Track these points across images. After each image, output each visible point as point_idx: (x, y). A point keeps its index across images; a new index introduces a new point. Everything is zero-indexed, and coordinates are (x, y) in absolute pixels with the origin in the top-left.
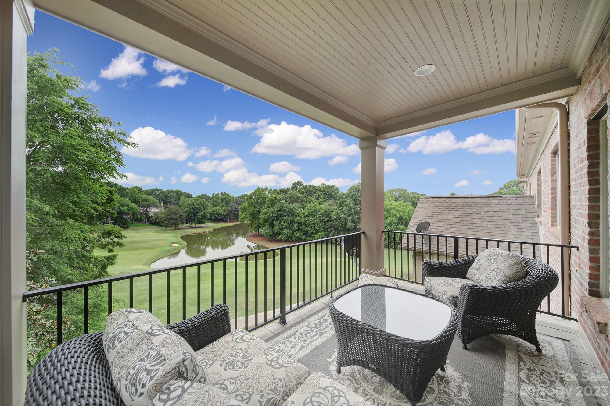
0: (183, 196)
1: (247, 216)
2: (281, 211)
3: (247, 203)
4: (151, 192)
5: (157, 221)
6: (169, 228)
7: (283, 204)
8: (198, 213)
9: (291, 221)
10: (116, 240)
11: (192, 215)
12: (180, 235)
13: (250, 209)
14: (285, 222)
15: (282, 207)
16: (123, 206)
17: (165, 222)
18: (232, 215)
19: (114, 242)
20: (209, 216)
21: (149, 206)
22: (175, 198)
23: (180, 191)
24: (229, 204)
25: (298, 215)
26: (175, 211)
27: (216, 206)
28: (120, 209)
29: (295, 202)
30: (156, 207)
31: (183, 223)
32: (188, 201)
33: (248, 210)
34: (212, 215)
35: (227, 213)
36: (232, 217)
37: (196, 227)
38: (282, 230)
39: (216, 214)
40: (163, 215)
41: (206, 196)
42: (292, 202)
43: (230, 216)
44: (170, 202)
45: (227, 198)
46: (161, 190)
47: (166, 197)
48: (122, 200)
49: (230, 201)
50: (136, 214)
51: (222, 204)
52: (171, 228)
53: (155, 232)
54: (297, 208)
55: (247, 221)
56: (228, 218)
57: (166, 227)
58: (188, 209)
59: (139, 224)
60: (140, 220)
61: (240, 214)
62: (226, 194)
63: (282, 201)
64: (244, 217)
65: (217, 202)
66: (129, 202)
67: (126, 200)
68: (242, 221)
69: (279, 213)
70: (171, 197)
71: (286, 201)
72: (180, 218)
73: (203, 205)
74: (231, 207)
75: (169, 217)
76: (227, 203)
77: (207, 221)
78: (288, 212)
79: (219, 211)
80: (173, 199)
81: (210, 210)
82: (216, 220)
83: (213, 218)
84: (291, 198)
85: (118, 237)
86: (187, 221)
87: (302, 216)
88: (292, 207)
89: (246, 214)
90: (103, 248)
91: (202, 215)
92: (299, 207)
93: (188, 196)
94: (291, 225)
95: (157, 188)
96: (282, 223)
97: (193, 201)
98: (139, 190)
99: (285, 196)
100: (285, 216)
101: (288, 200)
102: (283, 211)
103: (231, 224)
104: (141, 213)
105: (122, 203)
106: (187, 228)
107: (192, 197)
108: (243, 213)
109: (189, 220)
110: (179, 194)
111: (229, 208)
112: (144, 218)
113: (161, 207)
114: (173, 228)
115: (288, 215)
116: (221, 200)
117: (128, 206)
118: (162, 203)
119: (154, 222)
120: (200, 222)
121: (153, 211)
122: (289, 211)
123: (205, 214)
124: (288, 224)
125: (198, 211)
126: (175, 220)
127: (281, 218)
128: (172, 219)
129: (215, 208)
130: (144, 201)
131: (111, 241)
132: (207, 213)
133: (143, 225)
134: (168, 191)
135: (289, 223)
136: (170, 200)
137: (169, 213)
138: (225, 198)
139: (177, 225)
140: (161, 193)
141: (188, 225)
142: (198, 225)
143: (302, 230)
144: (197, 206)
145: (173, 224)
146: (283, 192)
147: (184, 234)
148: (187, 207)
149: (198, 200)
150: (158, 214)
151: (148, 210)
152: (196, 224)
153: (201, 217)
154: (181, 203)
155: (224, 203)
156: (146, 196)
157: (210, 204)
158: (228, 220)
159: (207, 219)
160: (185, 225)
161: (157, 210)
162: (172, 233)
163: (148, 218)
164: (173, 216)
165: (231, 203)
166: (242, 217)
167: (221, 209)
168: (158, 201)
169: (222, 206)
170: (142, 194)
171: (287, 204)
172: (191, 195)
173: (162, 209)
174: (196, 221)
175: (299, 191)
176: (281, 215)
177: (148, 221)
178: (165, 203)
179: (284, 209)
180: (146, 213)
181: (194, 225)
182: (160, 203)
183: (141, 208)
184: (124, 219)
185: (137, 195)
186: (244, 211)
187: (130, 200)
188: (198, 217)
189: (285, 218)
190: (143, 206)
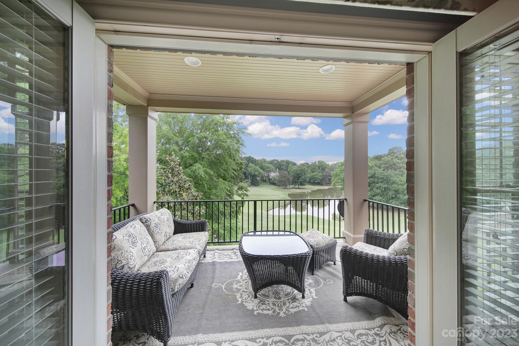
0: (291, 165)
1: (338, 181)
2: (373, 178)
3: (339, 169)
4: (272, 162)
5: (275, 182)
6: (281, 187)
7: (375, 170)
8: (300, 177)
9: (385, 188)
10: (245, 192)
11: (296, 179)
12: (288, 193)
13: (342, 175)
14: (377, 188)
15: (375, 174)
16: (256, 171)
17: (279, 183)
18: (327, 180)
19: (244, 193)
20: (308, 180)
21: (270, 171)
22: (285, 166)
23: (289, 161)
24: (324, 170)
25: (394, 182)
26: (285, 176)
27: (314, 172)
28: (255, 173)
29: (391, 169)
30: (274, 172)
31: (290, 184)
32: (294, 167)
33: (339, 176)
34: (311, 179)
35: (323, 178)
36: (327, 181)
37: (299, 188)
38: (374, 196)
39: (314, 178)
40: (278, 178)
41: (307, 163)
42: (387, 168)
43: (326, 181)
44: (282, 169)
45: (323, 165)
46: (277, 160)
47: (280, 165)
48: (256, 168)
49: (325, 168)
50: (263, 176)
51: (319, 170)
52: (282, 187)
53: (273, 189)
54: (393, 175)
55: (339, 185)
56: (323, 182)
57: (279, 186)
58: (293, 174)
59: (264, 183)
60: (265, 181)
61: (333, 179)
62: (322, 162)
63: (375, 168)
64: (336, 182)
65: (315, 169)
66: (259, 169)
67: (258, 168)
68: (334, 185)
69: (371, 179)
70: (283, 165)
71: (380, 168)
72: (288, 181)
73: (304, 171)
74: (326, 173)
75: (281, 179)
76: (323, 169)
77: (307, 183)
78: (381, 178)
79: (316, 176)
80: (284, 166)
81: (309, 175)
82: (314, 183)
83: (312, 181)
84: (385, 164)
85: (246, 190)
86: (293, 183)
87: (399, 184)
88: (386, 174)
89: (338, 180)
90: (239, 196)
91: (303, 179)
92: (396, 174)
93: (294, 164)
94: (386, 192)
95: (275, 159)
96: (375, 189)
97: (297, 168)
98: (265, 161)
99: (379, 162)
100: (378, 183)
101: (382, 166)
102: (376, 177)
103: (326, 187)
104: (265, 176)
105: (256, 169)
106: (293, 189)
107: (296, 165)
108: (335, 178)
109: (294, 183)
110: (288, 163)
111: (324, 174)
112: (267, 180)
113: (277, 172)
114: (283, 188)
115: (382, 182)
116: (318, 167)
117: (258, 171)
118: (278, 170)
119: (273, 183)
120: (302, 184)
121: (272, 175)
122: (383, 178)
123: (305, 178)
124: (381, 191)
125: (300, 175)
126: (285, 182)
127: (374, 184)
128: (283, 181)
129: (313, 174)
130: (267, 168)
131: (243, 192)
132: (307, 177)
133: (266, 184)
134: (282, 161)
135: (383, 190)
136: (283, 167)
137: (281, 176)
138: (321, 165)
139: (286, 186)
140: (277, 162)
141: (293, 186)
142: (300, 187)
143: (399, 198)
144: (300, 172)
145: (283, 185)
146: (376, 159)
147: (290, 193)
148: (292, 173)
149: (300, 167)
150: (275, 177)
151: (270, 174)
152: (298, 185)
153: (302, 181)
154: (289, 169)
155: (321, 169)
156: (268, 165)
157: (309, 171)
158: (324, 184)
159: (307, 182)
160: (291, 186)
161: (274, 174)
162: (282, 191)
163: (269, 179)
164: (283, 179)
165: (327, 169)
166: (334, 182)
167: (318, 175)
168: (275, 168)
169: (319, 172)
170: (266, 164)
171: (381, 170)
172: (296, 163)
173: (277, 174)
174: (299, 184)
175: (397, 157)
176: (374, 182)
177: (269, 182)
178: (279, 169)
179: (377, 176)
180: (268, 176)
181: (297, 186)
182: (276, 170)
183: (265, 173)
184: (256, 180)
185: (264, 164)
186: (336, 177)
187: (260, 167)
188: (300, 180)
189: (378, 185)
190: (267, 172)
